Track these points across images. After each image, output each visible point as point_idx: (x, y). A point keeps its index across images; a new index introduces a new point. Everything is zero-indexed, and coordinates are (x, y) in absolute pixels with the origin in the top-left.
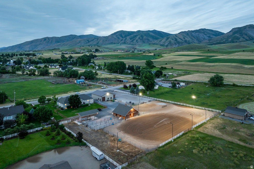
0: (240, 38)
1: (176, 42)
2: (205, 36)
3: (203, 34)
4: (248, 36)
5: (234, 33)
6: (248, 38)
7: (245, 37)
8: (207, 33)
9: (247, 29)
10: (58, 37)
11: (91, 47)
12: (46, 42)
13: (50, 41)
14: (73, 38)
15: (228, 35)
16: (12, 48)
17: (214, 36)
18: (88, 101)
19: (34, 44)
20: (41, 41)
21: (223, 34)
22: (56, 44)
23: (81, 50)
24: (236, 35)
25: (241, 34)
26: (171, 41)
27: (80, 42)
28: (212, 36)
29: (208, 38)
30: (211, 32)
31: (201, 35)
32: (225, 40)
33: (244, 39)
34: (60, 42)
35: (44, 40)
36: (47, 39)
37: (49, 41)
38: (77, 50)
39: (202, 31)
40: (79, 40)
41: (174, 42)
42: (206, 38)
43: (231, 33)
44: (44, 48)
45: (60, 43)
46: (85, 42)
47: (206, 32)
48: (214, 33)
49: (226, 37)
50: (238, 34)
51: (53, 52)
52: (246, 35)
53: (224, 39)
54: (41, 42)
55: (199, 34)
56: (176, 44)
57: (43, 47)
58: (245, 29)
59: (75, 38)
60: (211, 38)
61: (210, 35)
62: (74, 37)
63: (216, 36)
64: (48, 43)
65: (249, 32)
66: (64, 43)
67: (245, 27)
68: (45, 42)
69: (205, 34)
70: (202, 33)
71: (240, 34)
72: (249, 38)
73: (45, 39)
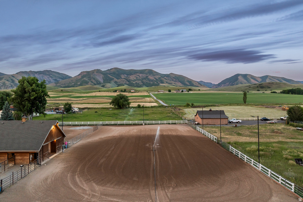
0: (88, 83)
1: (13, 84)
2: (50, 78)
3: (48, 77)
4: (96, 80)
5: (83, 77)
6: (95, 83)
7: (94, 81)
8: (53, 76)
9: (95, 73)
15: (77, 79)
17: (61, 80)
21: (70, 77)
24: (85, 78)
25: (90, 78)
26: (6, 83)
28: (58, 79)
29: (54, 81)
30: (57, 75)
31: (46, 77)
32: (73, 84)
33: (93, 84)
39: (47, 73)
41: (10, 84)
42: (52, 81)
43: (80, 77)
47: (51, 74)
48: (60, 76)
49: (75, 81)
50: (86, 78)
52: (94, 79)
53: (73, 82)
55: (43, 76)
56: (14, 87)
58: (93, 73)
60: (58, 81)
61: (56, 78)
63: (63, 79)
65: (96, 77)
67: (93, 72)
69: (51, 77)
70: (47, 75)
71: (88, 78)
72: (97, 82)
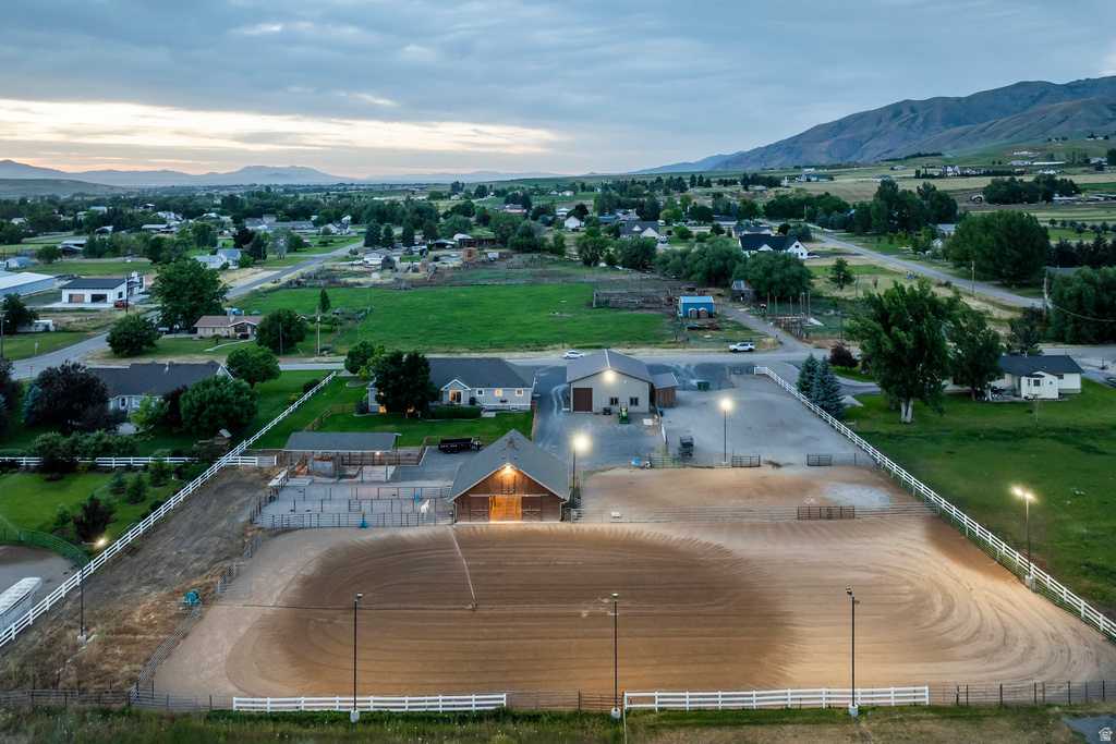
10: (958, 100)
11: (1106, 138)
12: (900, 125)
13: (920, 120)
14: (1035, 100)
16: (762, 156)
18: (499, 393)
19: (847, 135)
20: (879, 122)
22: (947, 132)
23: (1033, 159)
27: (1066, 116)
34: (968, 123)
35: (890, 115)
36: (906, 112)
37: (916, 118)
38: (1017, 158)
40: (1064, 105)
44: (891, 150)
45: (967, 127)
46: (1094, 116)
51: (892, 169)
54: (878, 125)
57: (889, 148)
59: (1042, 95)
62: (1036, 94)
64: (909, 127)
66: (985, 124)
68: (894, 126)
73: (896, 110)
